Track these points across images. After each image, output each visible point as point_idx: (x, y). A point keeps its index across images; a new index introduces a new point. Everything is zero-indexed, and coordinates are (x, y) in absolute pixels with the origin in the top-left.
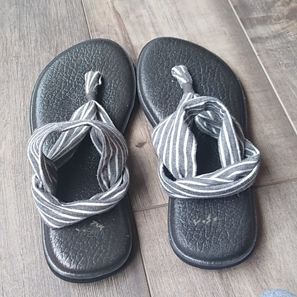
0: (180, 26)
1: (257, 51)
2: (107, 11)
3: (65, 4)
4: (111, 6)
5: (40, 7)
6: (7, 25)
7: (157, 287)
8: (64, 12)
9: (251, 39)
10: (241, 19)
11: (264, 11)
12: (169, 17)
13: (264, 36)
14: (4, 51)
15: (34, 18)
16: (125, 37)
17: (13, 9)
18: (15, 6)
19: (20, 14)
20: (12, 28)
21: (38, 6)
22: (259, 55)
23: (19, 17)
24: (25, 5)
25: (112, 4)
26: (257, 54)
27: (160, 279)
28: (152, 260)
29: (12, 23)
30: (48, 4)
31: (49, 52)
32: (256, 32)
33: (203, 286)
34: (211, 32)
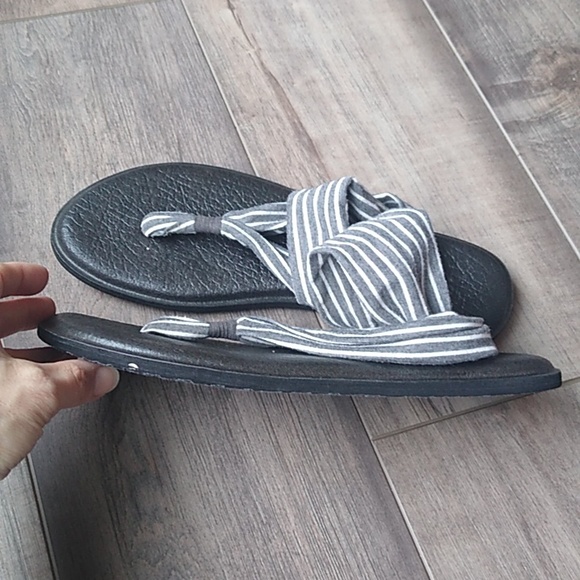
0: (383, 99)
1: (518, 147)
2: (252, 73)
3: (174, 57)
4: (257, 61)
5: (130, 65)
6: (78, 100)
7: (435, 561)
8: (177, 74)
9: (504, 125)
10: (481, 88)
11: (516, 72)
12: (361, 83)
13: (523, 119)
14: (86, 152)
15: (125, 86)
16: (294, 123)
17: (81, 70)
18: (83, 61)
19: (96, 78)
20: (90, 108)
21: (126, 61)
22: (521, 154)
23: (96, 83)
24: (102, 59)
25: (259, 57)
26: (517, 153)
27: (438, 548)
28: (419, 518)
29: (86, 96)
30: (143, 57)
31: (167, 153)
32: (509, 111)
33: (505, 554)
34: (436, 112)
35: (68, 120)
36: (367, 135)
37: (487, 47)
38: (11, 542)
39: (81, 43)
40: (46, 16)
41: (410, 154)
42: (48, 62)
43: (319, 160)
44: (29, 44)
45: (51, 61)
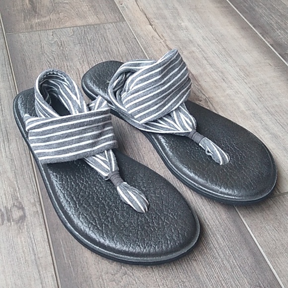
0: (229, 59)
2: (162, 49)
3: (123, 43)
4: (164, 45)
5: (102, 46)
6: (76, 59)
7: (277, 266)
8: (125, 50)
10: (279, 54)
12: (218, 53)
15: (99, 54)
17: (78, 47)
18: (79, 45)
19: (85, 51)
20: (82, 62)
21: (100, 45)
23: (85, 53)
24: (88, 44)
25: (165, 43)
27: (278, 259)
28: (265, 244)
29: (80, 58)
30: (108, 43)
34: (257, 64)
35: (70, 66)
36: (222, 73)
37: (281, 39)
38: (31, 250)
39: (78, 38)
40: (61, 28)
41: (245, 80)
42: (62, 45)
43: (198, 83)
44: (53, 39)
45: (63, 45)
